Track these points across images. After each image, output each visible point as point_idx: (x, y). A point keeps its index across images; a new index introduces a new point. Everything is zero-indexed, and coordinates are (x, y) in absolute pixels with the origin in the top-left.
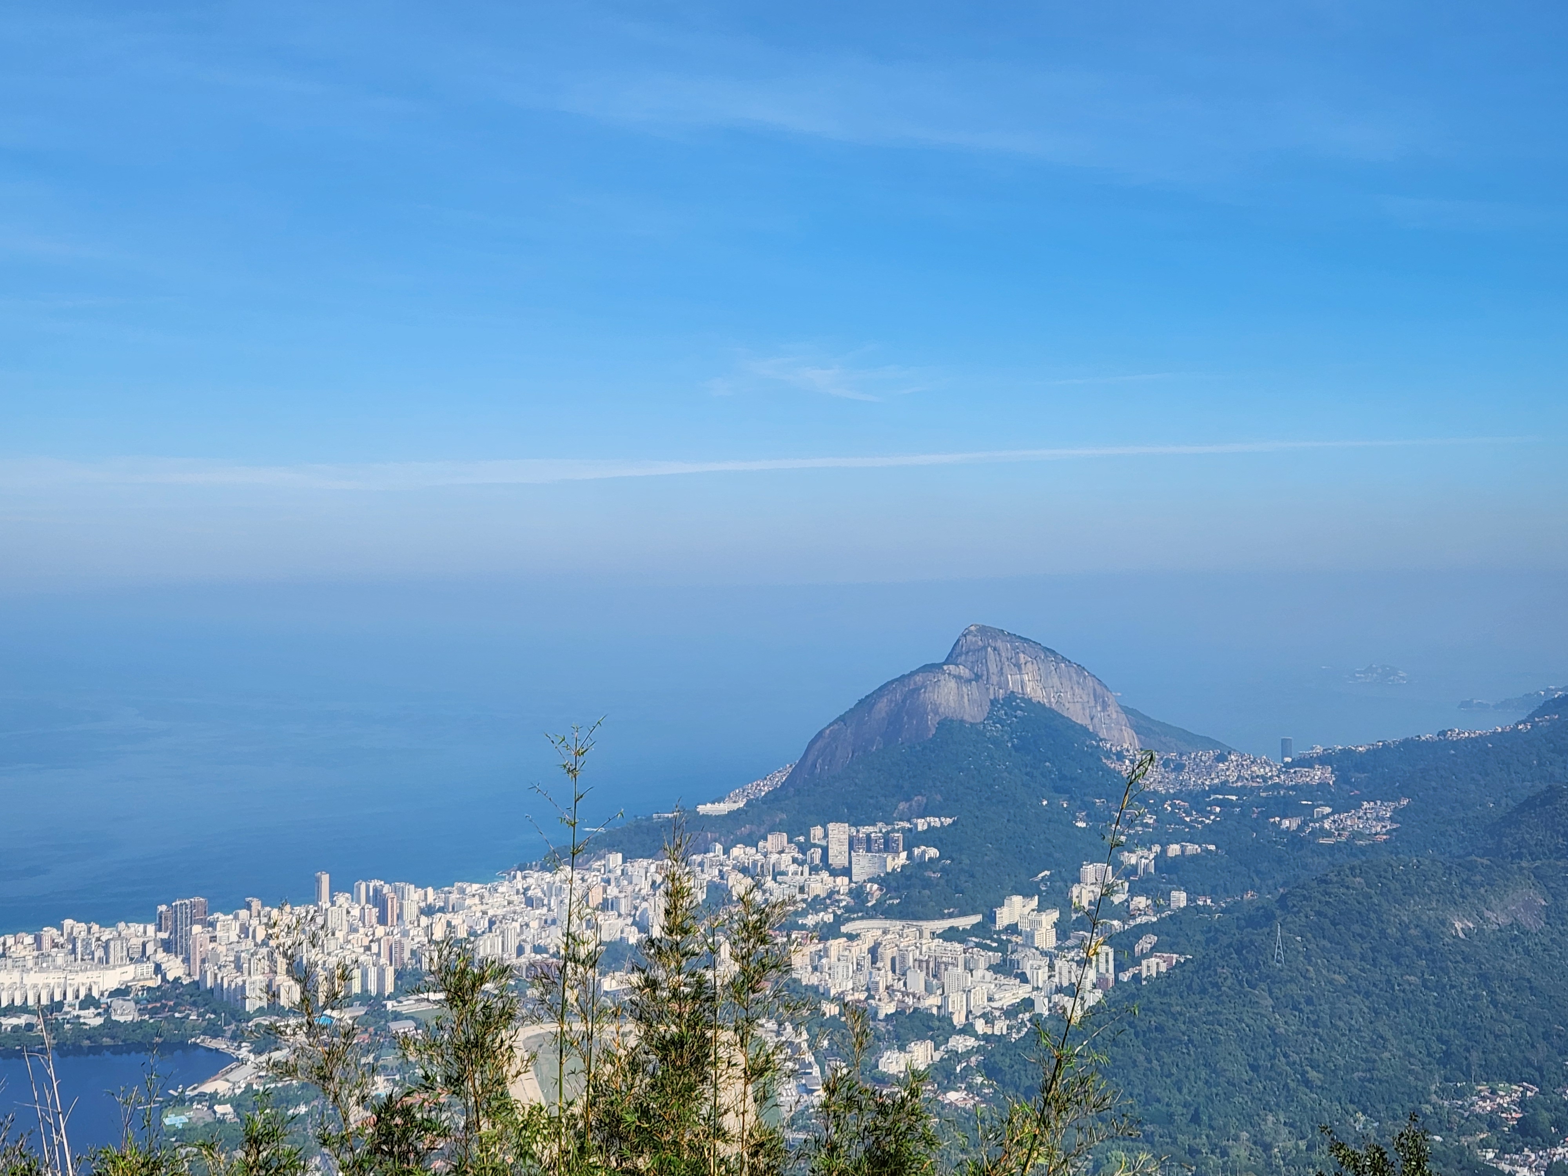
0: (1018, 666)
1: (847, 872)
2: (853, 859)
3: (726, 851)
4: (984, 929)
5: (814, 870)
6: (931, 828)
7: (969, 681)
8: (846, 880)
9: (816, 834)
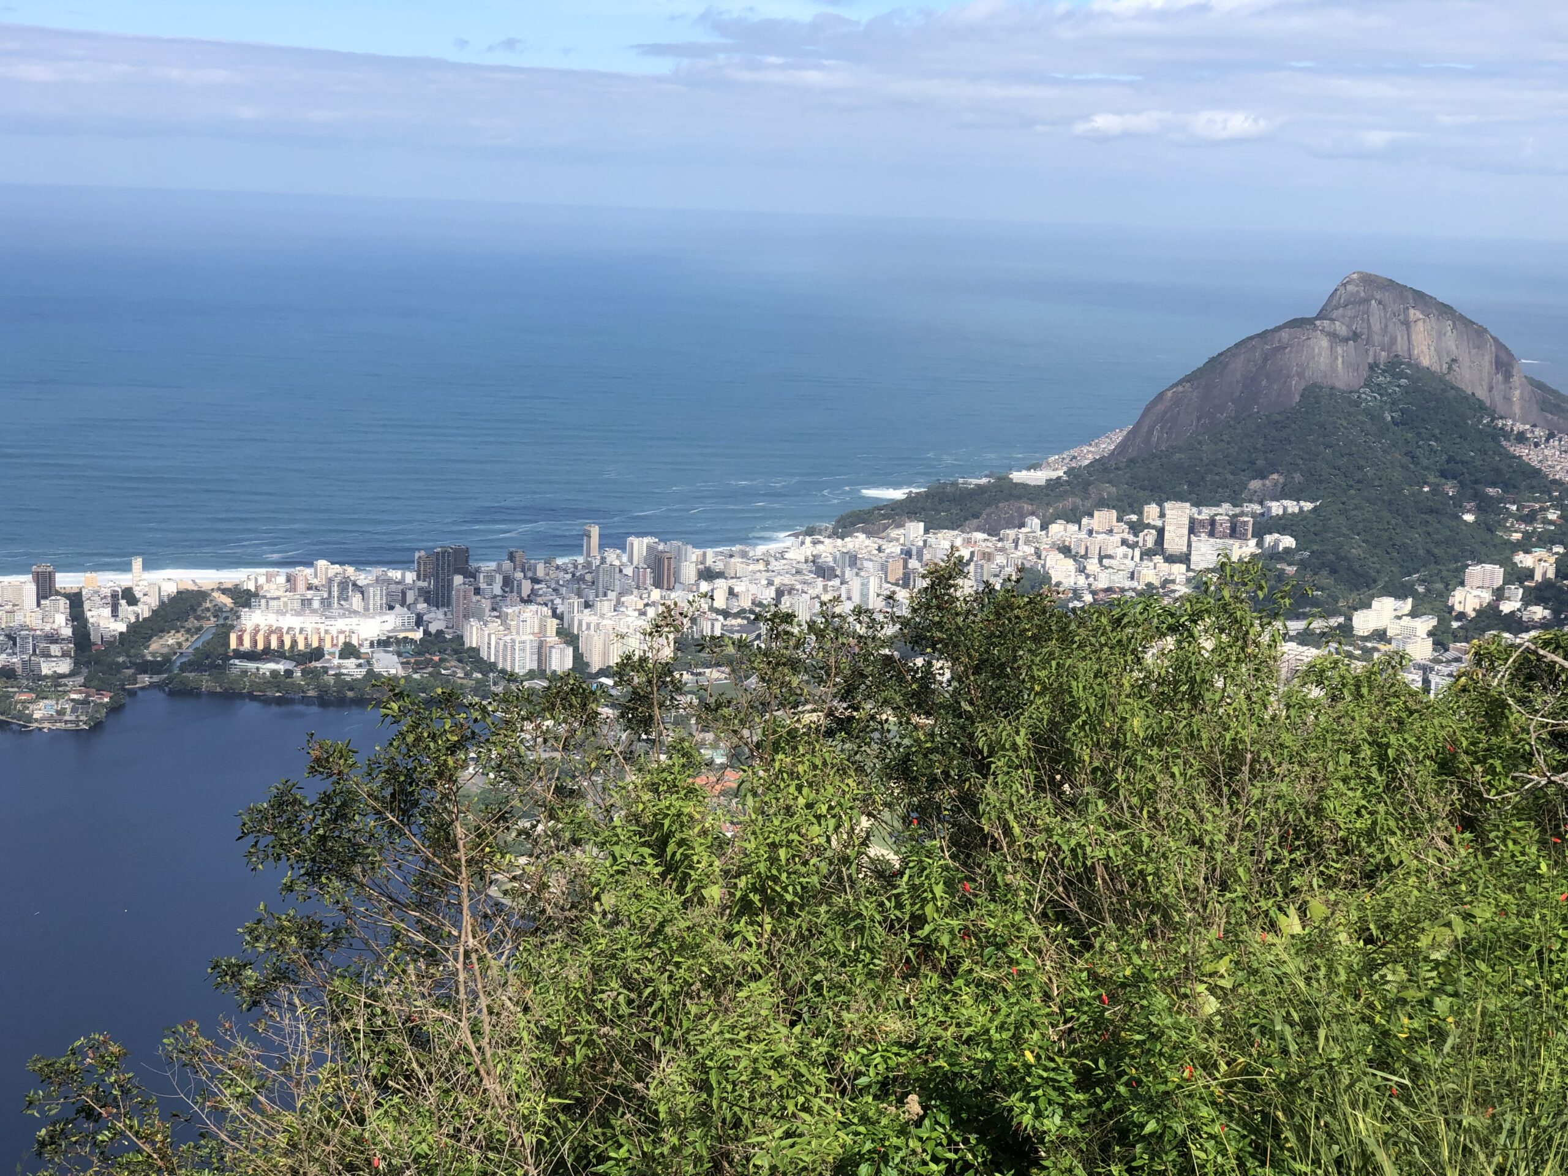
0: (1407, 324)
2: (1194, 544)
3: (1044, 527)
4: (1341, 634)
5: (1147, 554)
6: (1287, 515)
7: (1344, 340)
8: (1183, 567)
9: (1151, 511)
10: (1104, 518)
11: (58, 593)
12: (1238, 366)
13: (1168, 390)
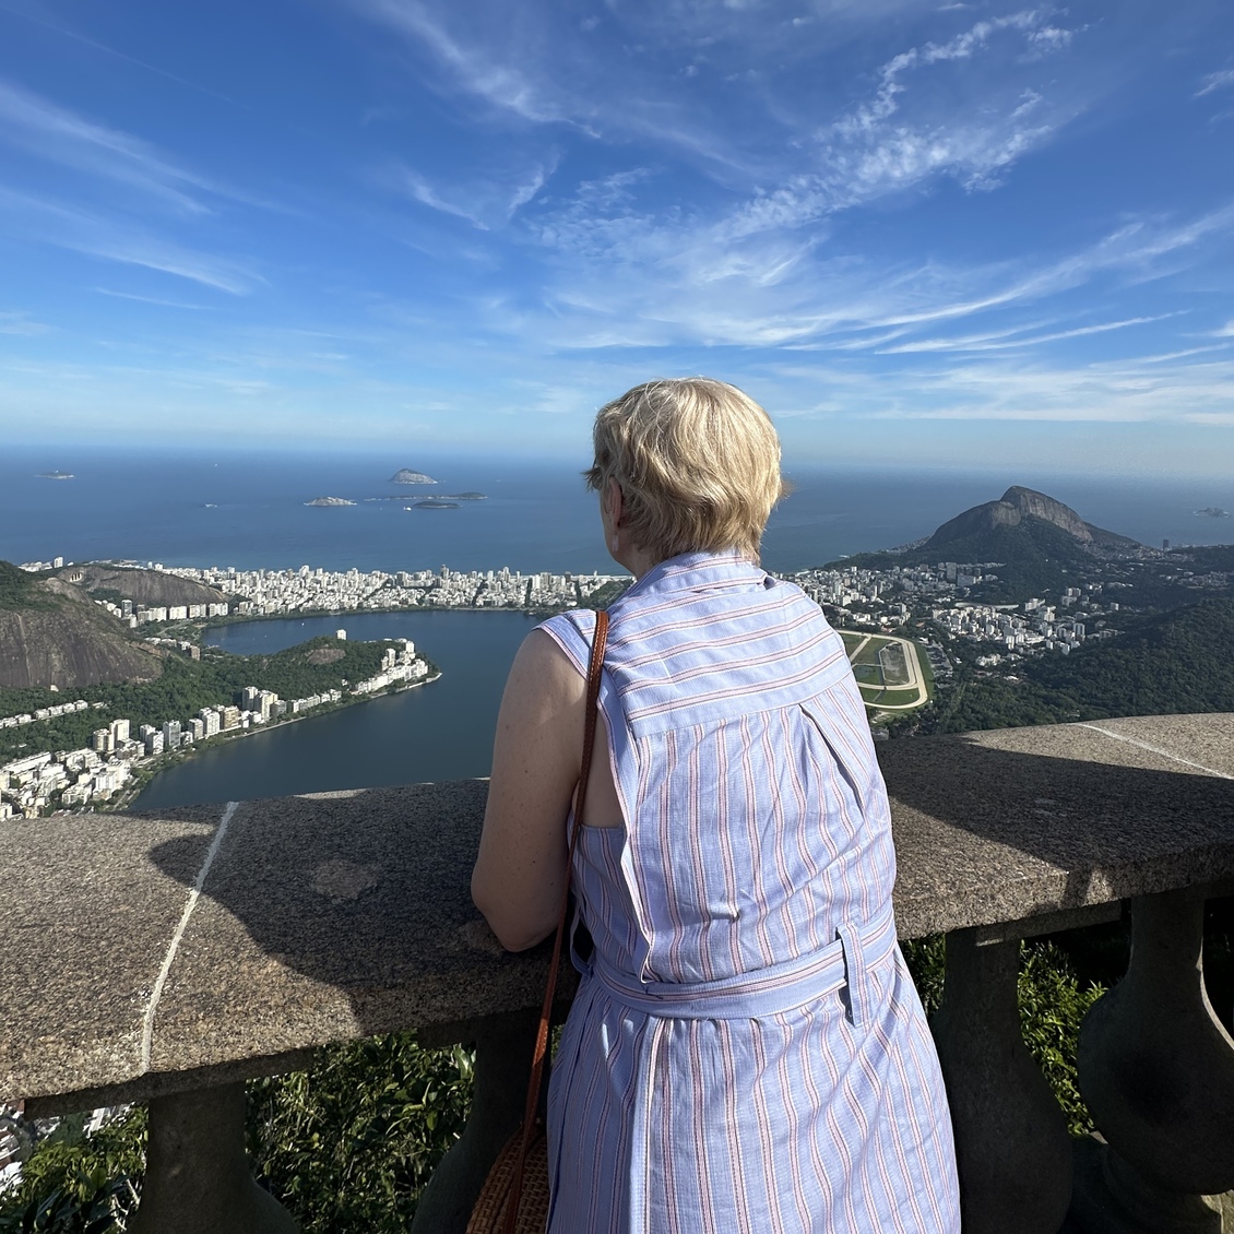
0: (1035, 503)
1: (955, 582)
2: (958, 577)
3: (901, 570)
4: (1020, 611)
5: (940, 580)
6: (994, 568)
7: (1011, 509)
8: (955, 585)
9: (941, 565)
10: (923, 567)
11: (572, 580)
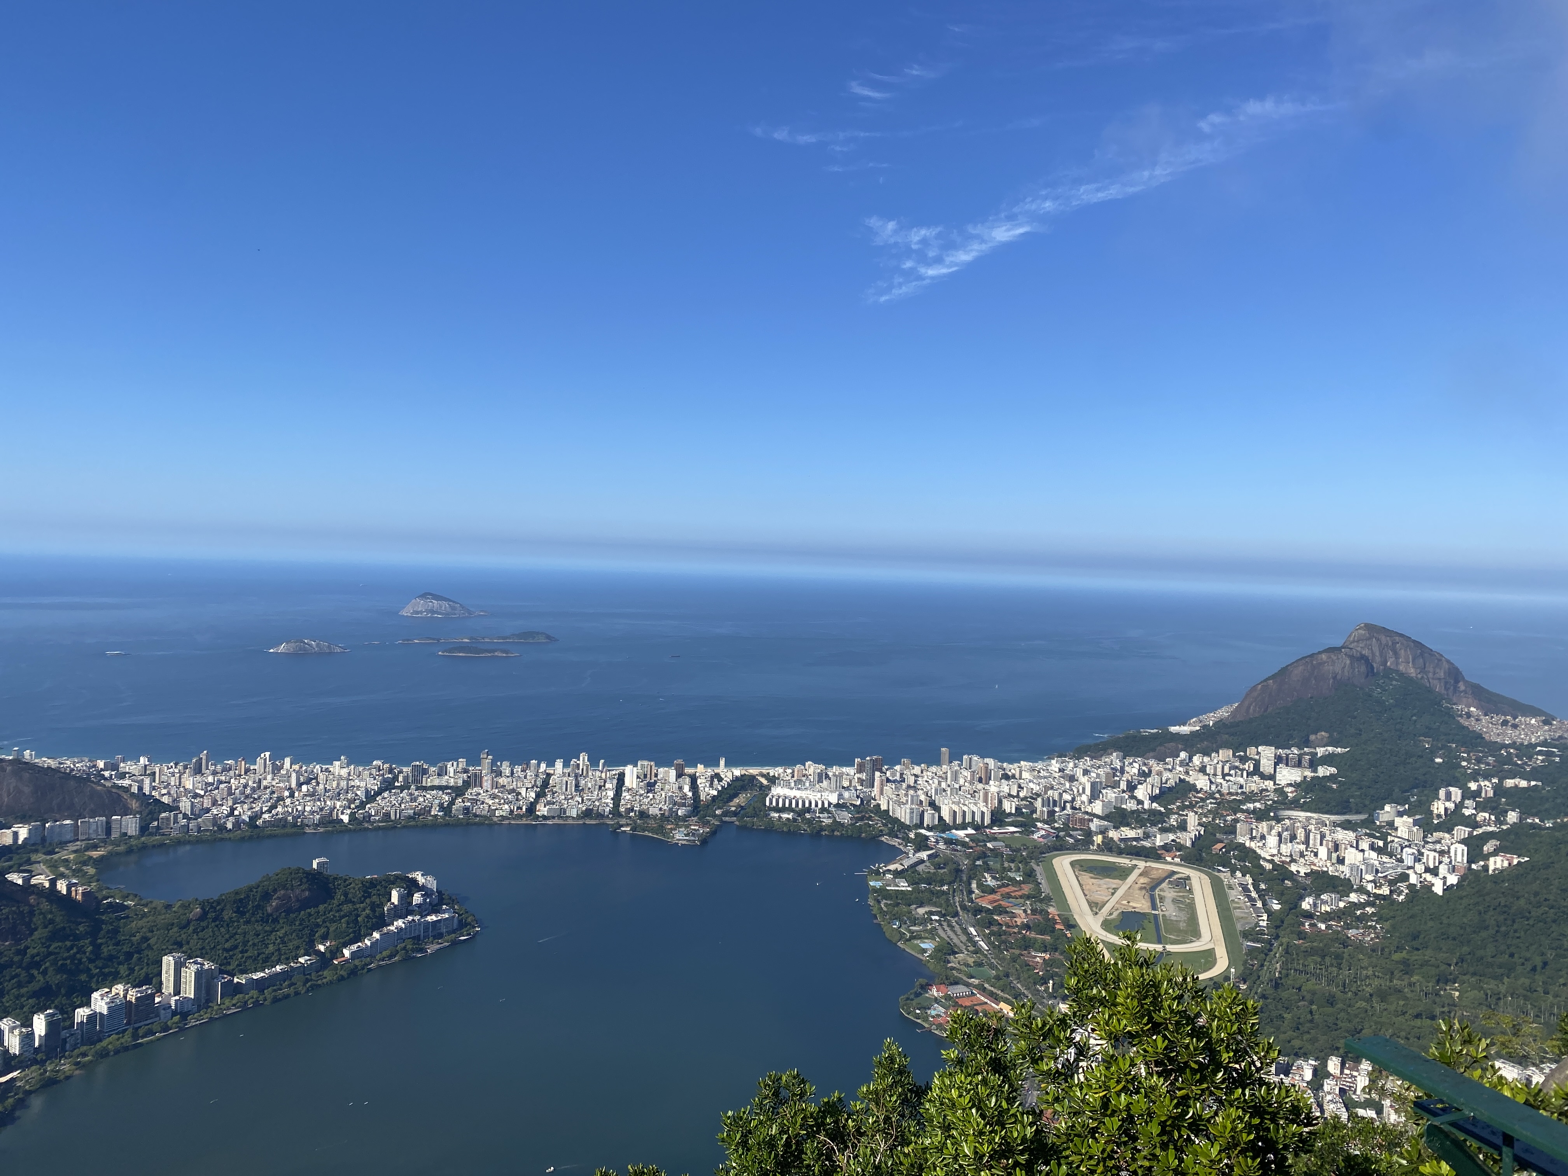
0: (1396, 652)
1: (1272, 777)
2: (1278, 770)
4: (1369, 823)
5: (1249, 774)
6: (1329, 755)
7: (1359, 660)
8: (1272, 783)
9: (1251, 751)
10: (1225, 754)
11: (685, 775)
12: (1298, 672)
13: (1259, 684)
